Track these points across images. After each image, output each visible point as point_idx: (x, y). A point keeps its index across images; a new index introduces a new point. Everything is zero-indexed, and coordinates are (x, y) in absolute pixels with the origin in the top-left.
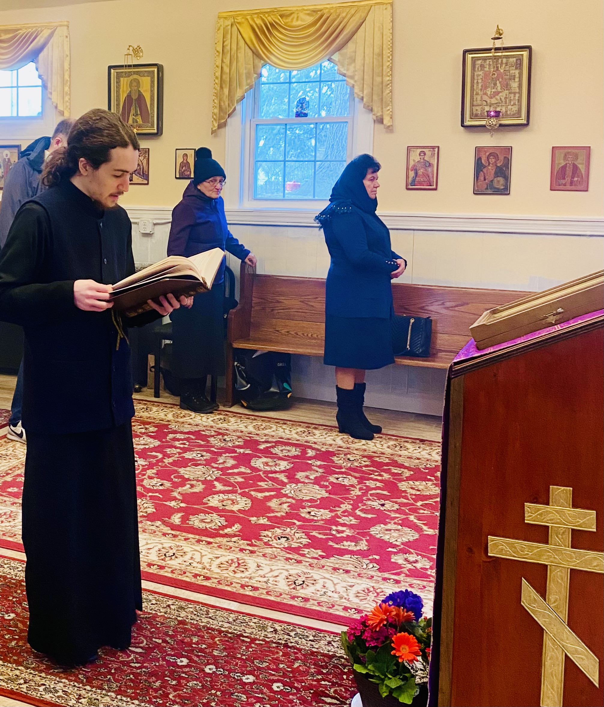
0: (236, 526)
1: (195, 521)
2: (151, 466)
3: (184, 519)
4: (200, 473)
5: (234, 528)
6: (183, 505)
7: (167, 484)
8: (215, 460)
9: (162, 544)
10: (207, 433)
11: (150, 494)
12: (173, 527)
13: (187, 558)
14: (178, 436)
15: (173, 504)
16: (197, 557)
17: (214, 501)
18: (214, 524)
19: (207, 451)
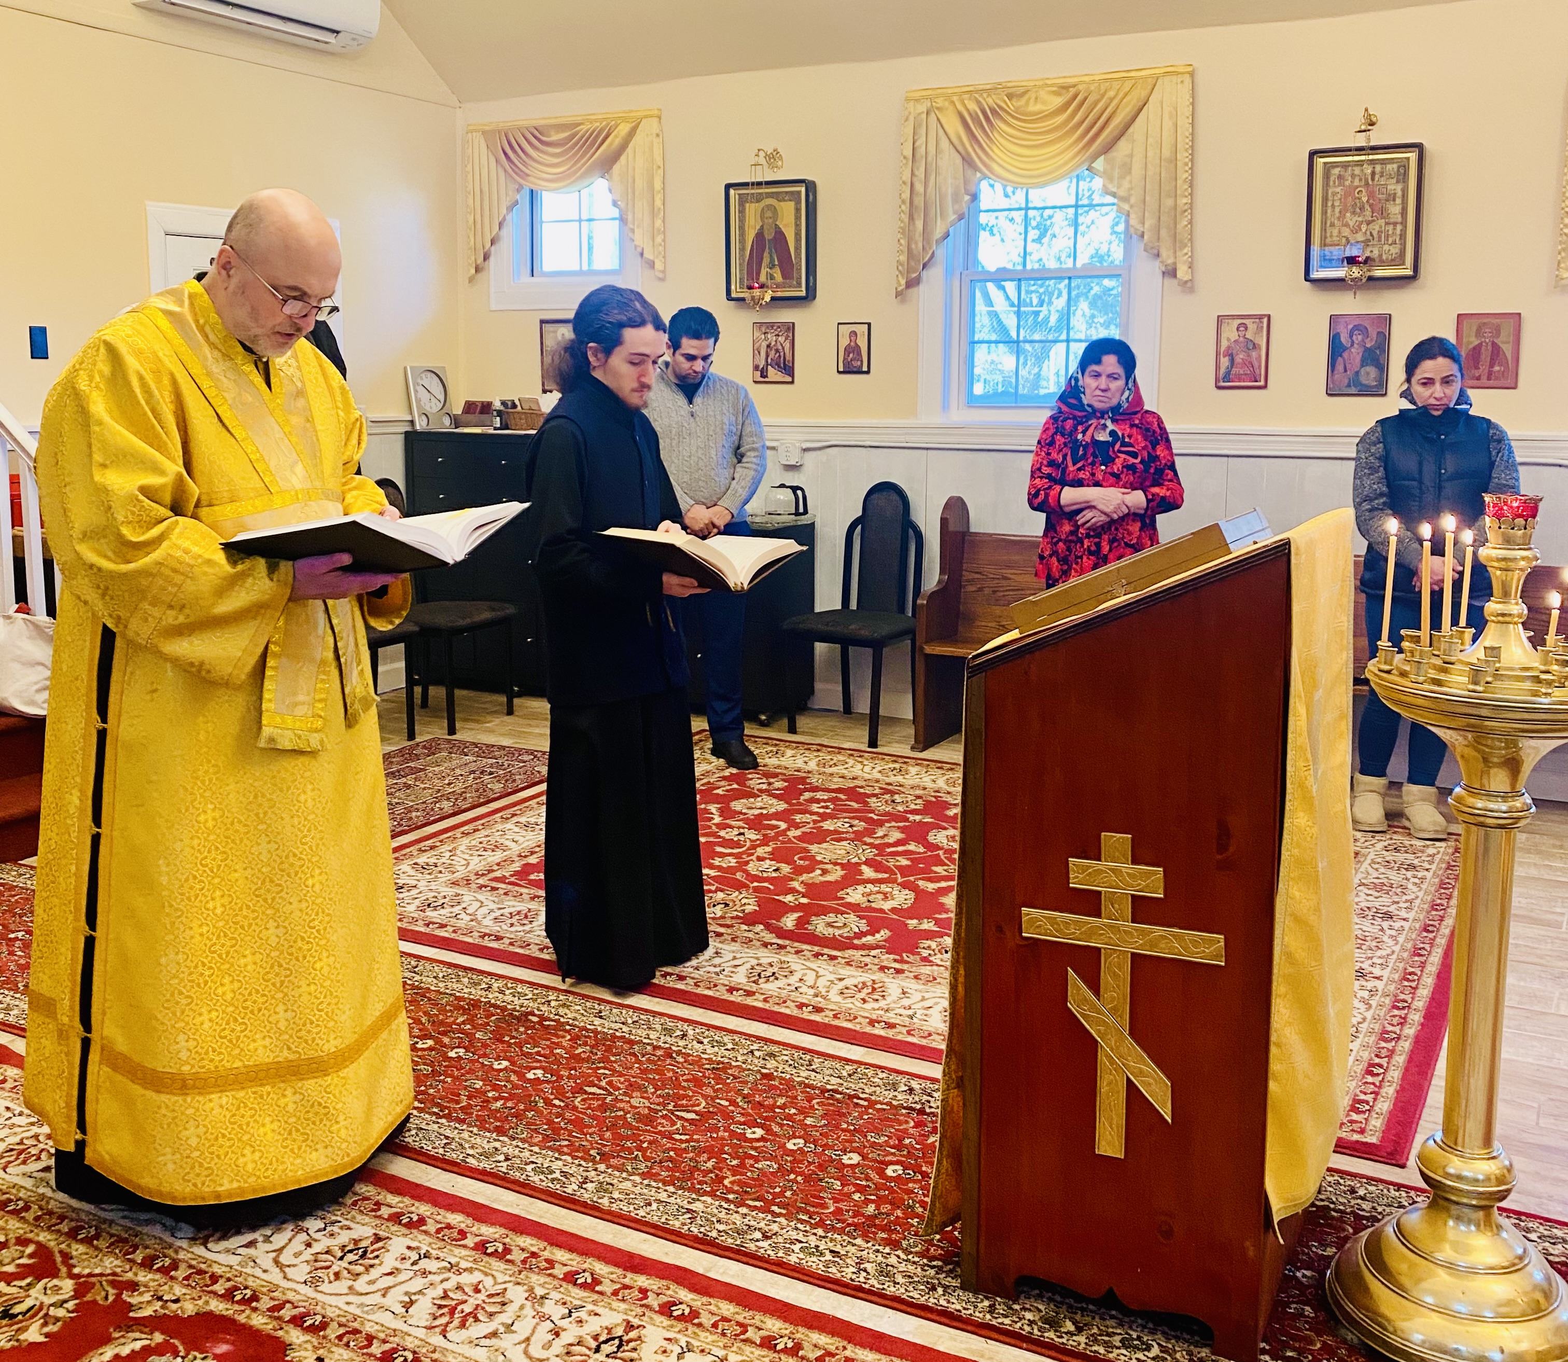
0: (882, 933)
1: (819, 926)
2: (765, 842)
3: (801, 923)
4: (843, 852)
5: (878, 936)
6: (804, 901)
7: (786, 869)
8: (870, 833)
9: (758, 959)
10: (868, 791)
11: (756, 884)
12: (782, 933)
13: (793, 980)
14: (819, 795)
15: (789, 898)
16: (810, 978)
17: (855, 895)
18: (847, 930)
19: (860, 819)
